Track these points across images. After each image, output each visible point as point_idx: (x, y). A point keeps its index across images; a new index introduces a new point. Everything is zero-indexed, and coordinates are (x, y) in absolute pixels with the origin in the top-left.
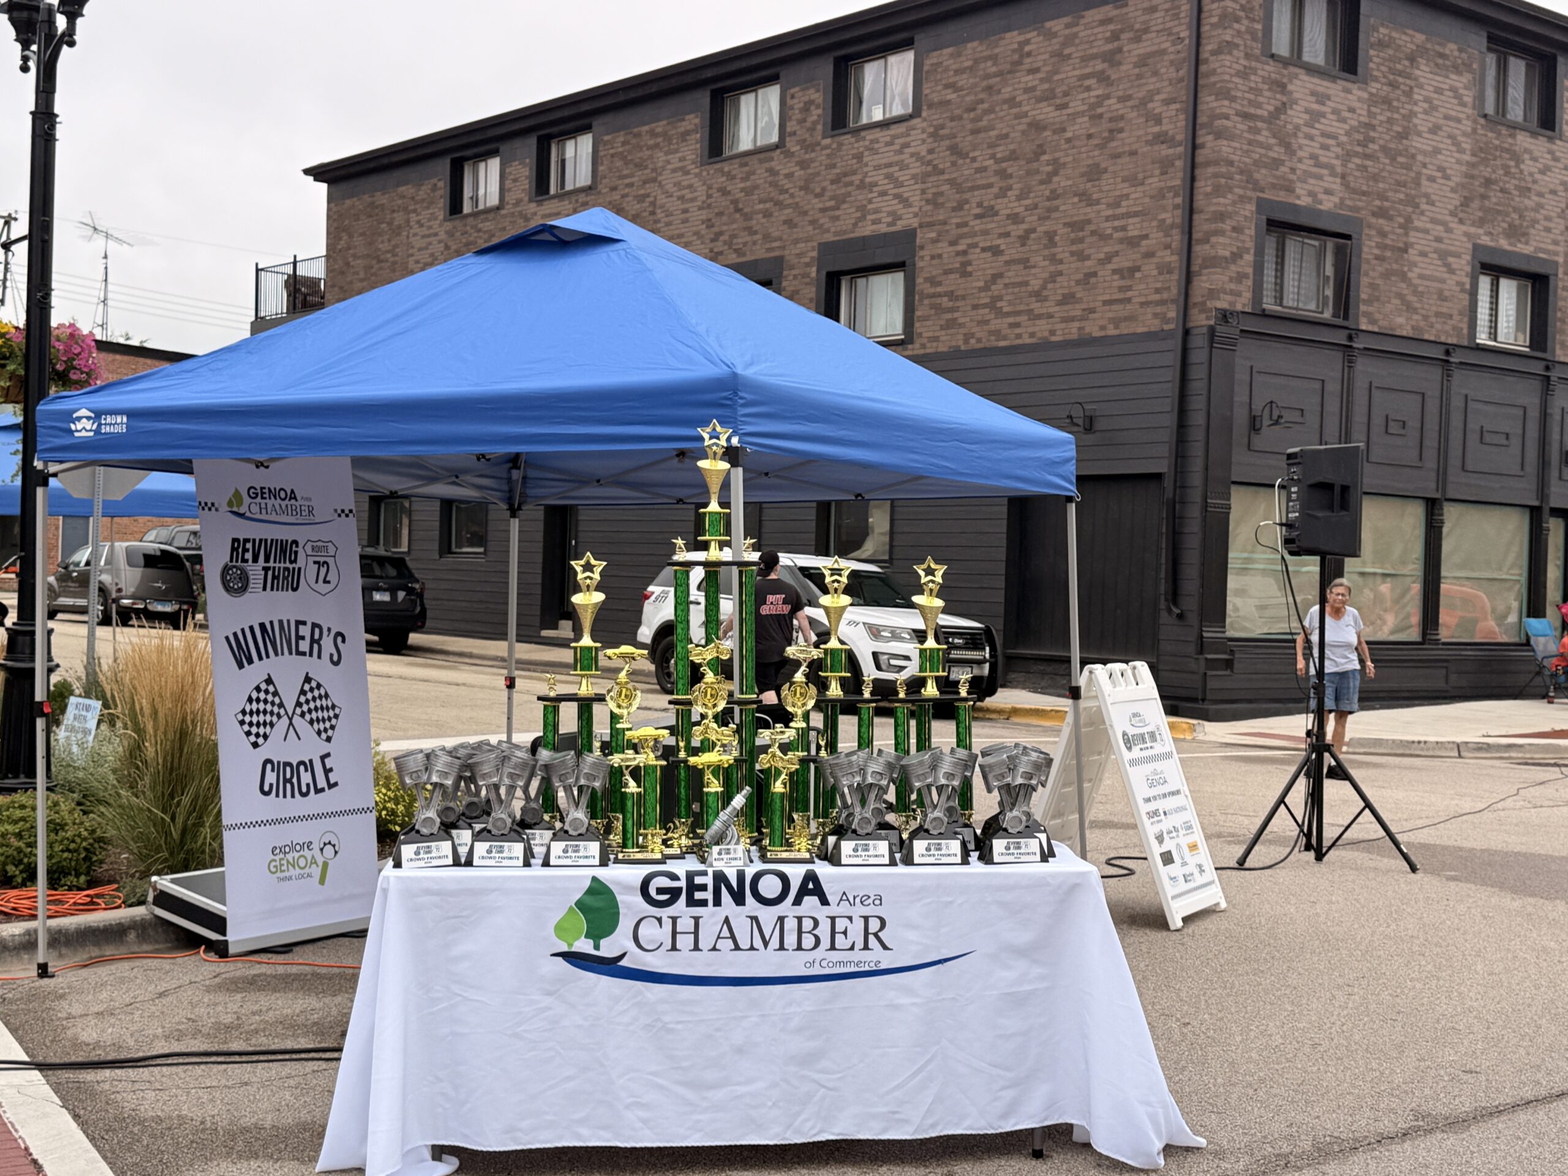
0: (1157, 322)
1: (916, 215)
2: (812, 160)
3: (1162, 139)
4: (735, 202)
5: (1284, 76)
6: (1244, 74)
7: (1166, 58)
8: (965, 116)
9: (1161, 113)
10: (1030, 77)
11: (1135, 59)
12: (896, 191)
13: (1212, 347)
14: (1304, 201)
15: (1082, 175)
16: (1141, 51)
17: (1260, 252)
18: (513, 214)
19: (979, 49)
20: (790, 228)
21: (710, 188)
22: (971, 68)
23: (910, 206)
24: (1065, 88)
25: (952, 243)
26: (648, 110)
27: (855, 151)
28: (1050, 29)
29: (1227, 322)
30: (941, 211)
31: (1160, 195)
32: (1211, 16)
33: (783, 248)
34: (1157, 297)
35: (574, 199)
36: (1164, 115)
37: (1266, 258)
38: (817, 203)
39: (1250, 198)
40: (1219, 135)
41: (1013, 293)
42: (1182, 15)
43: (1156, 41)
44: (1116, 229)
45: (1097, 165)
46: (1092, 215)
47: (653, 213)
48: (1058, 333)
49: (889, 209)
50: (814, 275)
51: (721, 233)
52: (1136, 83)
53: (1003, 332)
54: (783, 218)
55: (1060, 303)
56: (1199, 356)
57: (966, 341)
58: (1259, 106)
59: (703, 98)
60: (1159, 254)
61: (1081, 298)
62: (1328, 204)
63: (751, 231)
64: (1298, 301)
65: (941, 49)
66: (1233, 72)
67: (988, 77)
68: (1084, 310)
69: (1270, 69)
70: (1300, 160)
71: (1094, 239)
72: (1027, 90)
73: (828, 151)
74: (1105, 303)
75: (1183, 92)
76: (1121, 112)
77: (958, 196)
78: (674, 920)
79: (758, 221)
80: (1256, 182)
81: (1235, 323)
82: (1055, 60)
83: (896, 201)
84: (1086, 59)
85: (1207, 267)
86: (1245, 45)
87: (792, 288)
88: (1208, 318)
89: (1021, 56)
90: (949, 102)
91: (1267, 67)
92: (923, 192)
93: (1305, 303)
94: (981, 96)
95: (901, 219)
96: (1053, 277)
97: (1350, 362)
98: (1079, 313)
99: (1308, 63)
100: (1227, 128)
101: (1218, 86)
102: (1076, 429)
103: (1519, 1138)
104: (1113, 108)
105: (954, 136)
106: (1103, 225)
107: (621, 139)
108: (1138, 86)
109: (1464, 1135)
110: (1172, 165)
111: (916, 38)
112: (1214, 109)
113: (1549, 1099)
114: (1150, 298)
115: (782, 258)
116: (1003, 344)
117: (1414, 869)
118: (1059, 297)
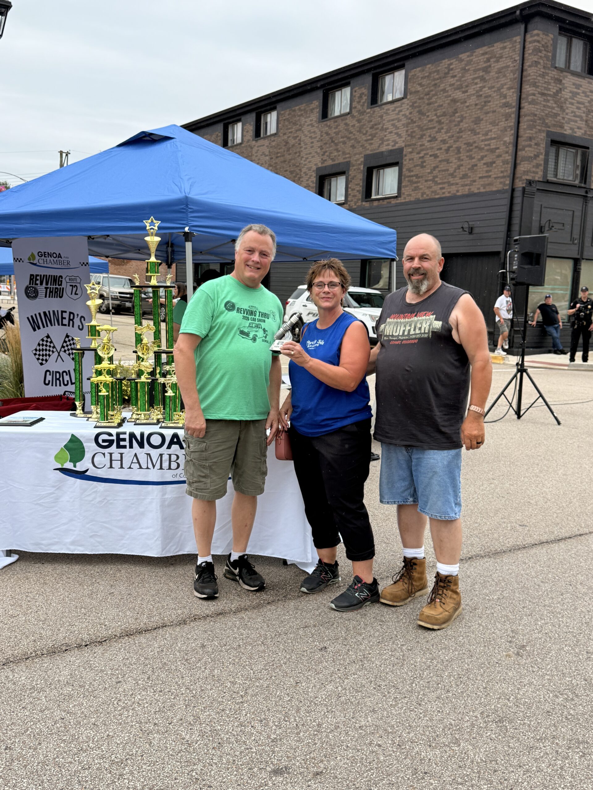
0: (501, 186)
1: (404, 141)
2: (363, 119)
3: (506, 105)
4: (332, 138)
5: (560, 76)
6: (543, 76)
7: (509, 69)
8: (425, 97)
9: (506, 94)
10: (452, 79)
11: (496, 70)
12: (395, 131)
13: (523, 196)
14: (568, 132)
15: (472, 122)
16: (499, 66)
17: (547, 154)
18: (246, 146)
19: (432, 68)
20: (353, 148)
21: (322, 132)
22: (428, 76)
23: (401, 137)
24: (466, 84)
25: (418, 153)
26: (298, 100)
27: (379, 114)
28: (461, 58)
29: (531, 185)
30: (414, 139)
31: (505, 129)
32: (529, 50)
33: (350, 157)
34: (502, 175)
35: (269, 138)
36: (508, 94)
37: (550, 157)
38: (364, 138)
39: (544, 131)
40: (530, 103)
41: (442, 174)
42: (517, 50)
43: (506, 61)
44: (486, 145)
45: (479, 117)
46: (476, 139)
47: (300, 144)
48: (460, 191)
49: (393, 139)
50: (362, 168)
51: (325, 152)
53: (438, 191)
54: (351, 144)
56: (518, 200)
57: (422, 196)
58: (549, 89)
59: (320, 94)
60: (503, 156)
61: (470, 176)
62: (579, 133)
64: (564, 176)
65: (416, 68)
66: (538, 75)
67: (434, 80)
68: (471, 181)
69: (555, 73)
70: (567, 114)
71: (477, 150)
72: (451, 85)
73: (369, 115)
74: (480, 178)
75: (516, 84)
76: (489, 94)
77: (421, 133)
78: (111, 454)
79: (341, 146)
80: (547, 124)
81: (534, 186)
82: (463, 71)
83: (396, 136)
84: (475, 71)
85: (523, 161)
86: (544, 63)
87: (353, 175)
88: (523, 184)
89: (449, 70)
90: (418, 91)
91: (553, 73)
92: (407, 131)
93: (568, 177)
94: (432, 88)
95: (397, 143)
96: (459, 167)
97: (586, 203)
98: (469, 182)
99: (572, 71)
100: (534, 100)
101: (531, 81)
102: (465, 233)
103: (525, 563)
104: (487, 92)
105: (420, 107)
106: (480, 144)
107: (288, 113)
108: (497, 82)
109: (498, 560)
110: (510, 116)
111: (406, 64)
112: (529, 91)
113: (553, 542)
114: (499, 175)
115: (350, 161)
116: (437, 196)
117: (559, 423)
118: (461, 176)
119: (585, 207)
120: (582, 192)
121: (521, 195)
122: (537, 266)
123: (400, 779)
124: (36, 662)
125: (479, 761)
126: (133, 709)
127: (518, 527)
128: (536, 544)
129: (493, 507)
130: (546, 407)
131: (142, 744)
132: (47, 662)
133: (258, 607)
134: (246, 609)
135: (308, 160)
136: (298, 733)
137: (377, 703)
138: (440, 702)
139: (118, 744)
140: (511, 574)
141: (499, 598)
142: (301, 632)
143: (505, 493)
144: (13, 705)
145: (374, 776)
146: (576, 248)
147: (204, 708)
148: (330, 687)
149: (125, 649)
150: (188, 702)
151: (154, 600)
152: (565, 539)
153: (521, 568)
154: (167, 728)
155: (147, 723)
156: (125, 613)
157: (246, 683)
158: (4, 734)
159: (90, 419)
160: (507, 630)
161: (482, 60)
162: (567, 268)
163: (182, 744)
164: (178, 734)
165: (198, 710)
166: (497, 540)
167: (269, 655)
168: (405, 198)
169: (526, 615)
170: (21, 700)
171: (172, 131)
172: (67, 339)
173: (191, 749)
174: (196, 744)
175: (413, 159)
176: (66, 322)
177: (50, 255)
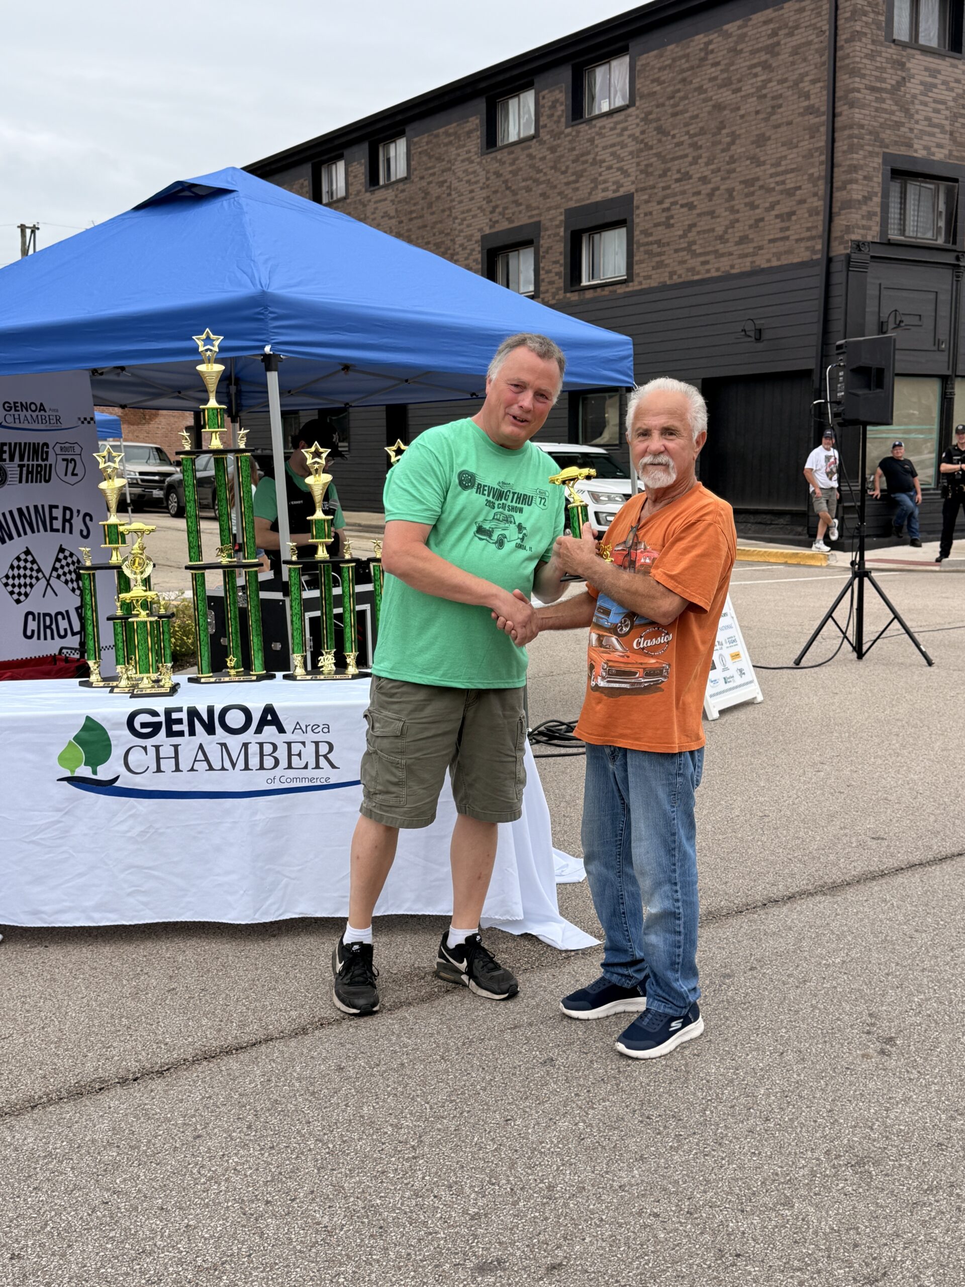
0: (808, 253)
1: (633, 183)
2: (559, 146)
3: (810, 110)
4: (505, 182)
5: (903, 56)
6: (871, 56)
7: (812, 47)
8: (667, 103)
9: (809, 91)
10: (713, 69)
11: (790, 50)
12: (617, 165)
13: (848, 270)
14: (921, 154)
15: (753, 143)
16: (794, 43)
17: (885, 195)
18: (355, 202)
19: (677, 50)
20: (545, 199)
21: (488, 172)
22: (670, 66)
23: (629, 176)
24: (738, 76)
25: (660, 203)
26: (443, 116)
27: (589, 136)
28: (727, 31)
29: (860, 250)
30: (651, 178)
31: (810, 154)
32: (845, 12)
33: (540, 215)
34: (808, 234)
35: (395, 187)
36: (811, 92)
37: (891, 199)
38: (563, 179)
39: (878, 154)
40: (852, 105)
41: (704, 238)
42: (823, 13)
43: (806, 34)
44: (777, 183)
45: (763, 134)
46: (760, 174)
47: (449, 195)
48: (737, 266)
49: (614, 179)
50: (562, 234)
51: (495, 207)
52: (790, 69)
53: (697, 269)
54: (540, 191)
55: (738, 243)
56: (838, 278)
57: (671, 278)
58: (884, 81)
59: (481, 105)
60: (809, 200)
61: (753, 239)
62: (939, 155)
63: (517, 203)
64: (917, 232)
65: (648, 52)
66: (862, 55)
67: (683, 71)
68: (755, 248)
69: (892, 51)
70: (917, 122)
71: (762, 192)
72: (712, 80)
73: (570, 138)
74: (772, 241)
75: (826, 73)
76: (780, 92)
77: (663, 166)
78: (157, 748)
79: (522, 195)
80: (882, 141)
81: (866, 251)
82: (731, 54)
83: (619, 173)
84: (753, 52)
85: (844, 209)
86: (873, 34)
87: (546, 245)
88: (845, 248)
89: (707, 54)
90: (655, 92)
91: (889, 50)
92: (638, 164)
93: (924, 233)
94: (679, 86)
95: (622, 186)
96: (732, 224)
97: (958, 277)
98: (751, 250)
99: (923, 46)
100: (859, 99)
101: (852, 66)
102: (749, 339)
103: (885, 901)
104: (774, 89)
105: (659, 119)
106: (767, 181)
107: (425, 140)
108: (793, 71)
109: (839, 899)
110: (818, 131)
111: (630, 45)
112: (848, 84)
113: (929, 863)
114: (803, 235)
115: (539, 222)
116: (696, 278)
117: (930, 663)
118: (737, 239)
119: (957, 285)
120: (950, 259)
121: (844, 269)
122: (878, 390)
123: (695, 1267)
124: (50, 1113)
125: (828, 1230)
126: (227, 1180)
127: (870, 843)
128: (902, 869)
129: (825, 810)
130: (906, 636)
131: (247, 1237)
132: (68, 1110)
133: (430, 998)
134: (410, 1003)
135: (465, 223)
136: (515, 1203)
137: (647, 1147)
138: (755, 1139)
139: (205, 1239)
140: (862, 920)
141: (844, 962)
142: (508, 1036)
143: (845, 786)
144: (16, 1185)
145: (650, 1265)
146: (943, 357)
147: (350, 1170)
148: (564, 1124)
149: (203, 1082)
150: (322, 1163)
151: (248, 997)
152: (952, 857)
153: (879, 909)
154: (289, 1206)
155: (253, 1201)
156: (199, 1020)
157: (419, 1126)
158: (6, 1233)
159: (116, 690)
160: (861, 1013)
161: (763, 34)
162: (930, 393)
163: (317, 1232)
164: (307, 1217)
165: (339, 1175)
166: (834, 865)
167: (456, 1077)
168: (640, 283)
169: (892, 988)
170: (30, 1176)
171: (229, 179)
172: (61, 556)
173: (334, 1240)
174: (341, 1230)
175: (651, 213)
176: (57, 524)
177: (25, 407)
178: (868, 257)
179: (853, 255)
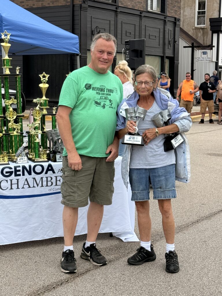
29: (85, 3)
78: (11, 180)
88: (79, 2)
119: (116, 18)
120: (114, 8)
121: (80, 10)
127: (202, 205)
178: (88, 6)
179: (82, 5)
